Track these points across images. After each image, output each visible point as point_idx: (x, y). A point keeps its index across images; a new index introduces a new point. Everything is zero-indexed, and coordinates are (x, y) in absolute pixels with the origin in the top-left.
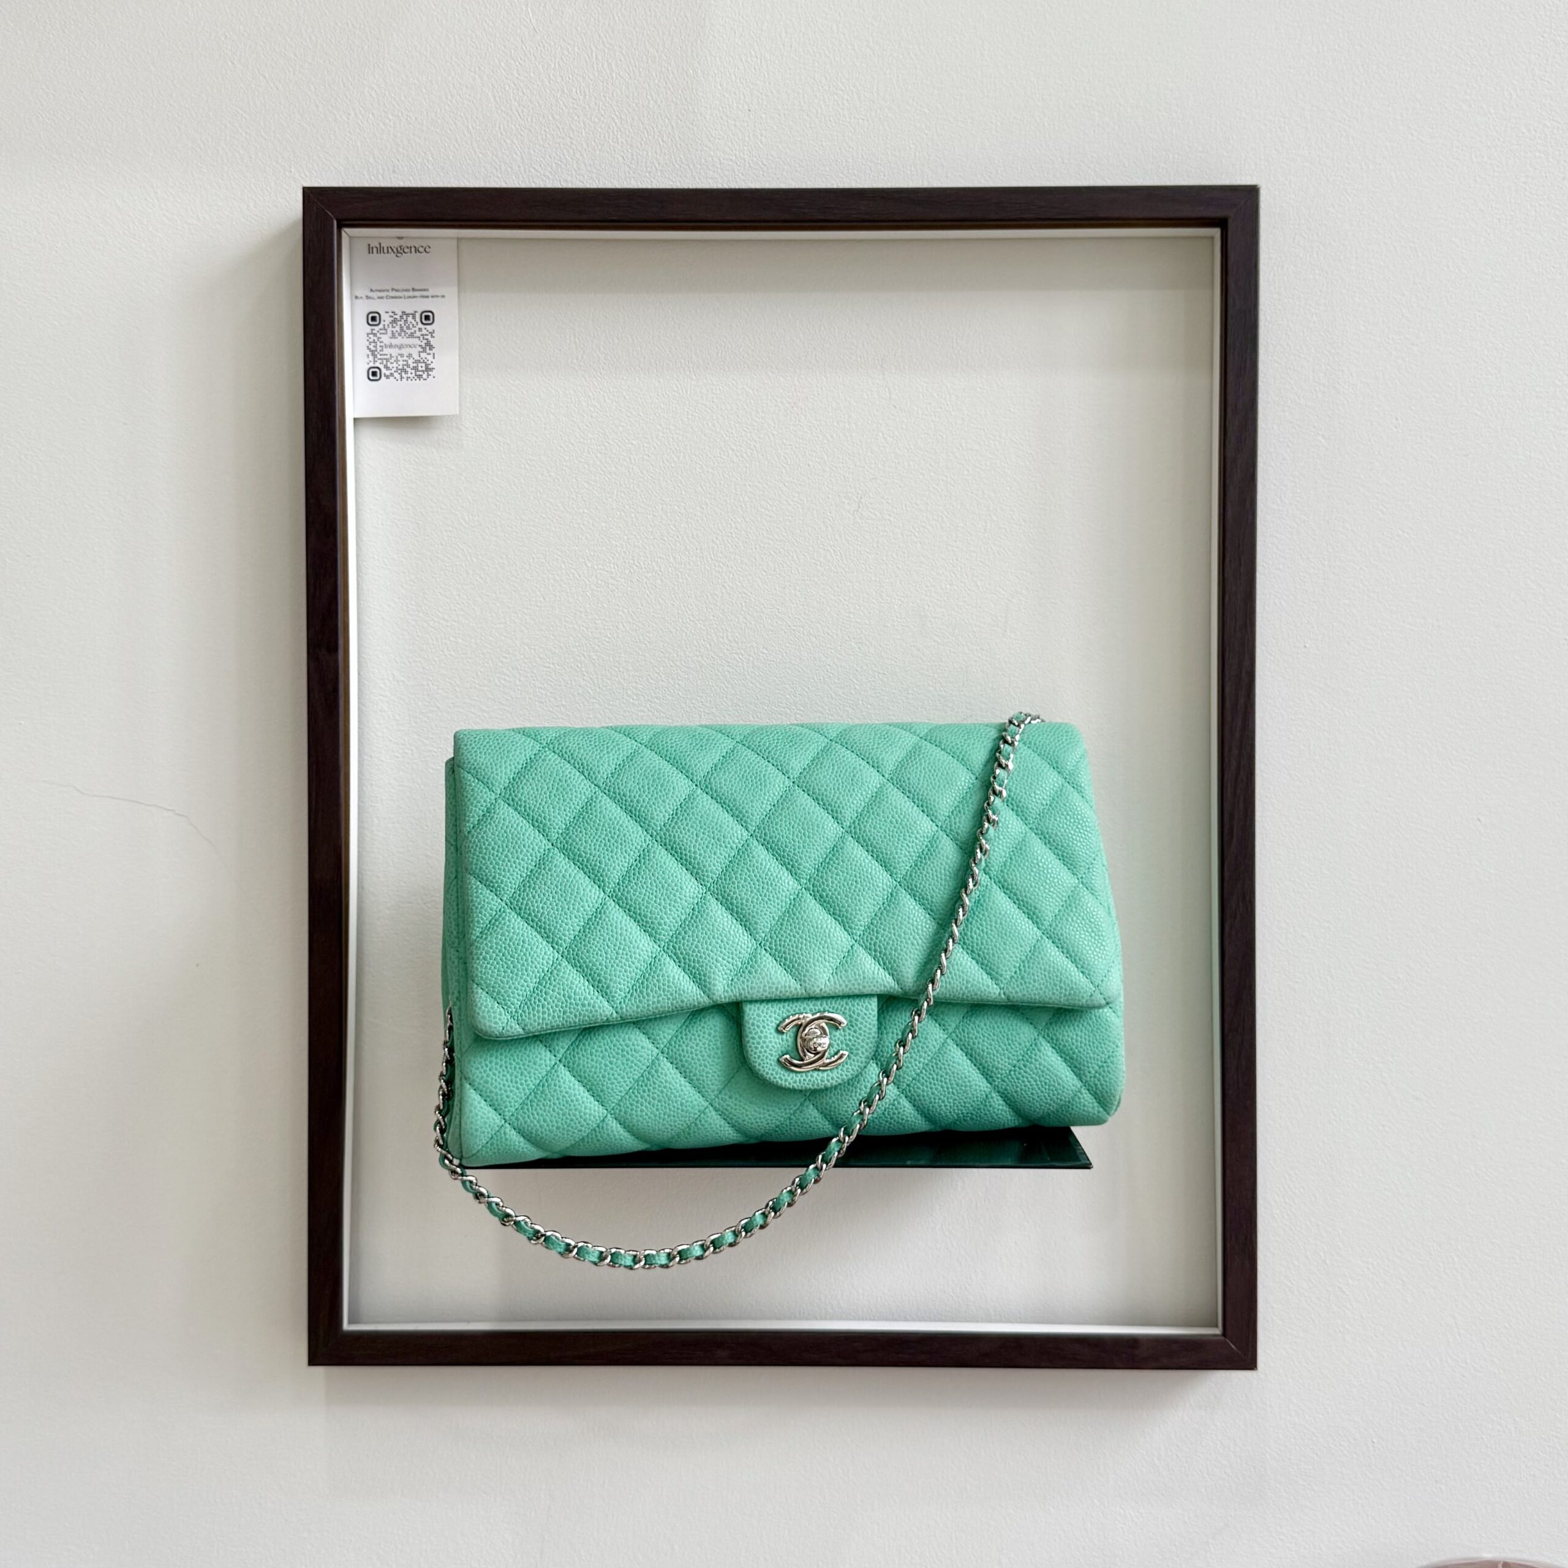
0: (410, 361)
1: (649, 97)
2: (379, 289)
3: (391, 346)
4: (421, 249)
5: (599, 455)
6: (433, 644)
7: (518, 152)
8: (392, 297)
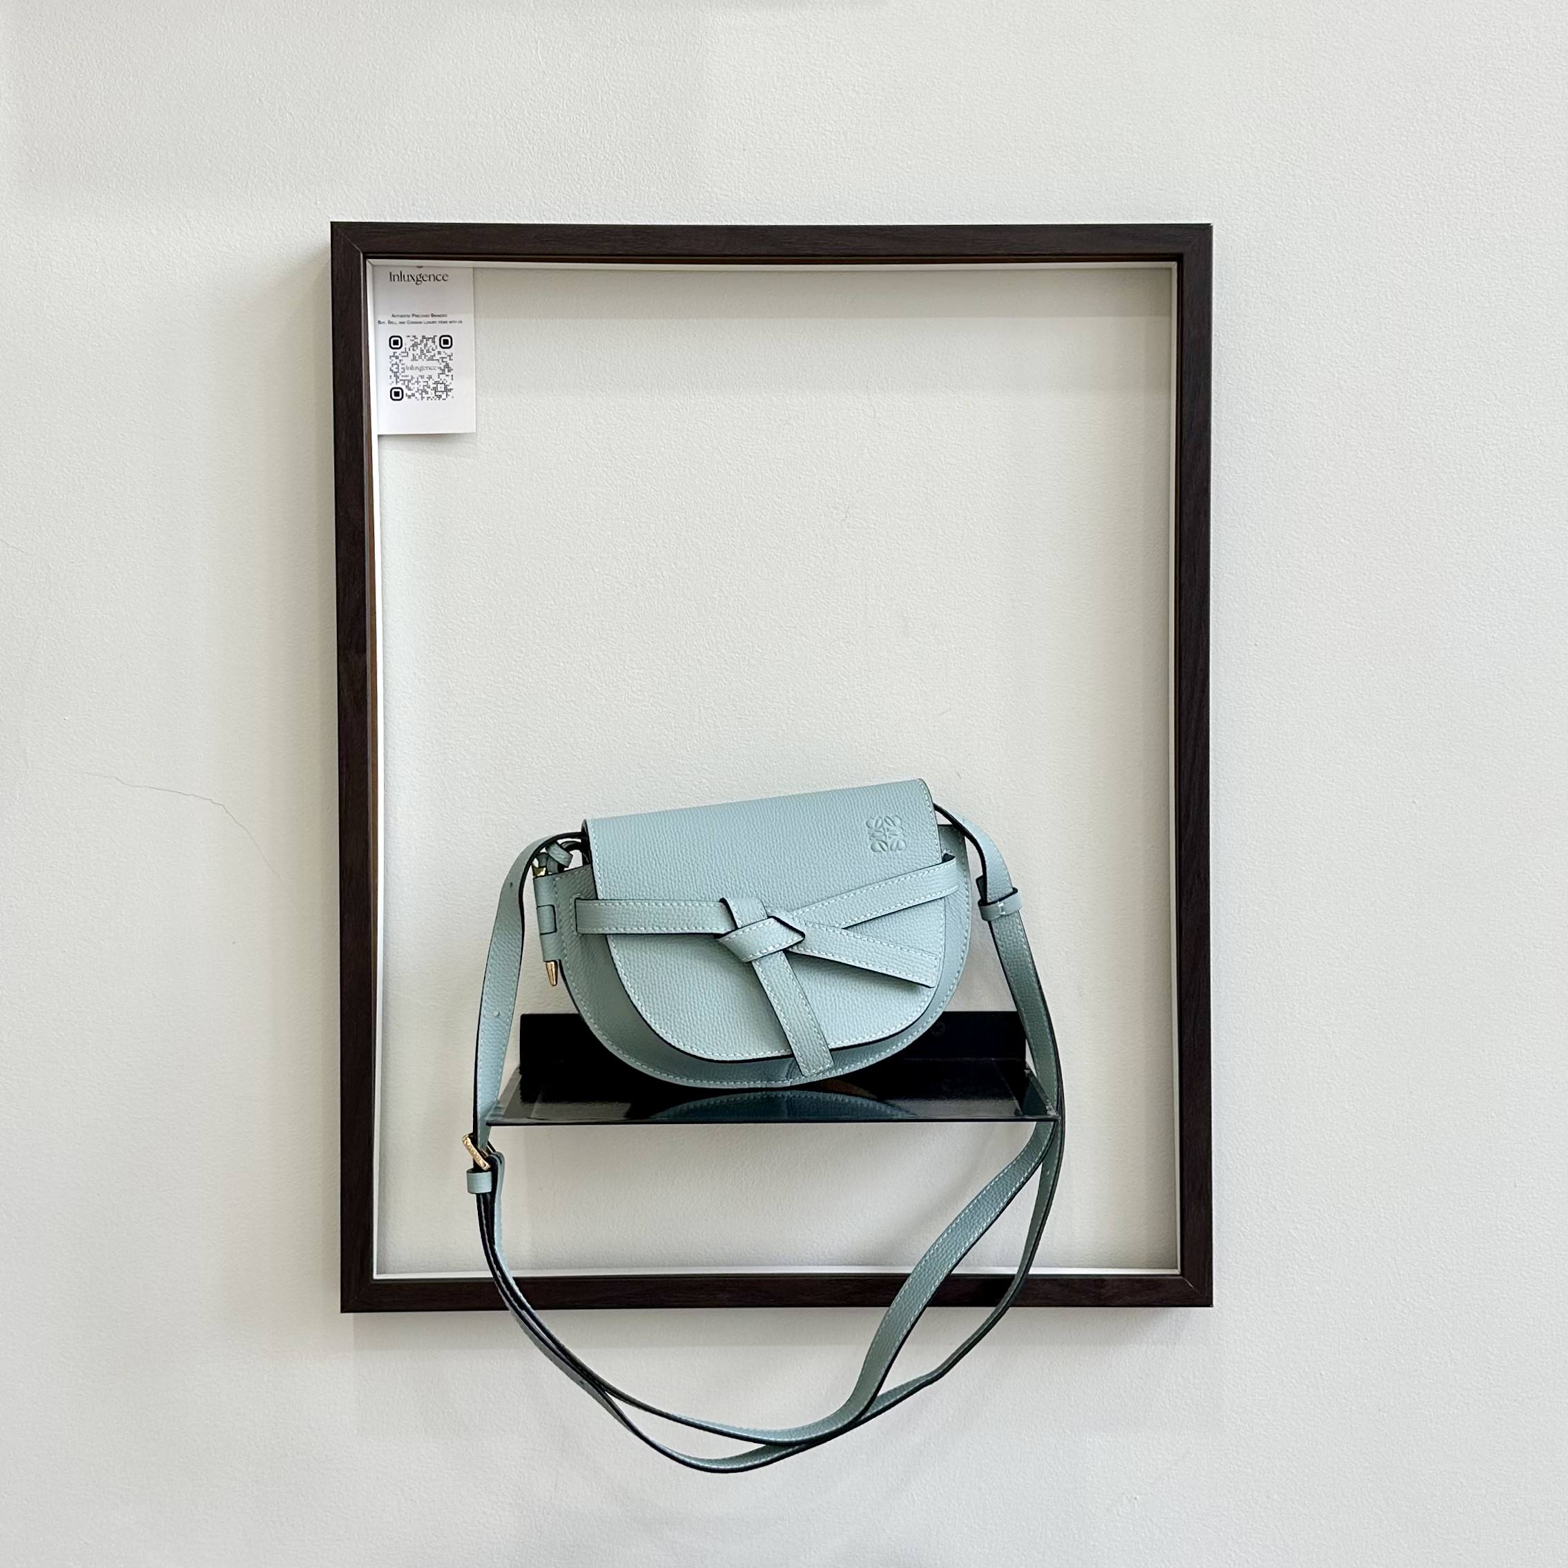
0: (431, 382)
1: (651, 137)
2: (400, 314)
3: (412, 368)
4: (439, 278)
5: (605, 469)
6: (452, 645)
7: (529, 187)
8: (413, 323)
